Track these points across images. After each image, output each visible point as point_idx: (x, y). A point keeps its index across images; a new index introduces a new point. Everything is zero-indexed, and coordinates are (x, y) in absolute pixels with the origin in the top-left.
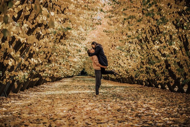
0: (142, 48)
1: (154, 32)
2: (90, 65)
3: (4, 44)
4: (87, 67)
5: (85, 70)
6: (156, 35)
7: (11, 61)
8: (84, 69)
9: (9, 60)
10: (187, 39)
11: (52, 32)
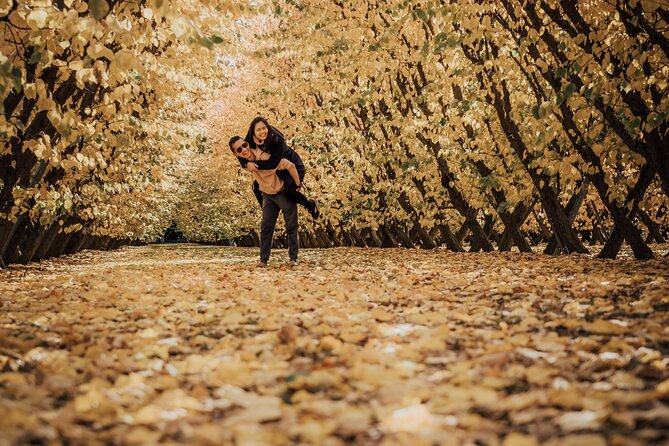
0: (369, 136)
1: (407, 87)
2: (195, 209)
3: (30, 88)
4: (185, 214)
5: (178, 226)
6: (415, 91)
7: (44, 141)
8: (175, 225)
9: (41, 140)
10: (507, 94)
11: (130, 79)
